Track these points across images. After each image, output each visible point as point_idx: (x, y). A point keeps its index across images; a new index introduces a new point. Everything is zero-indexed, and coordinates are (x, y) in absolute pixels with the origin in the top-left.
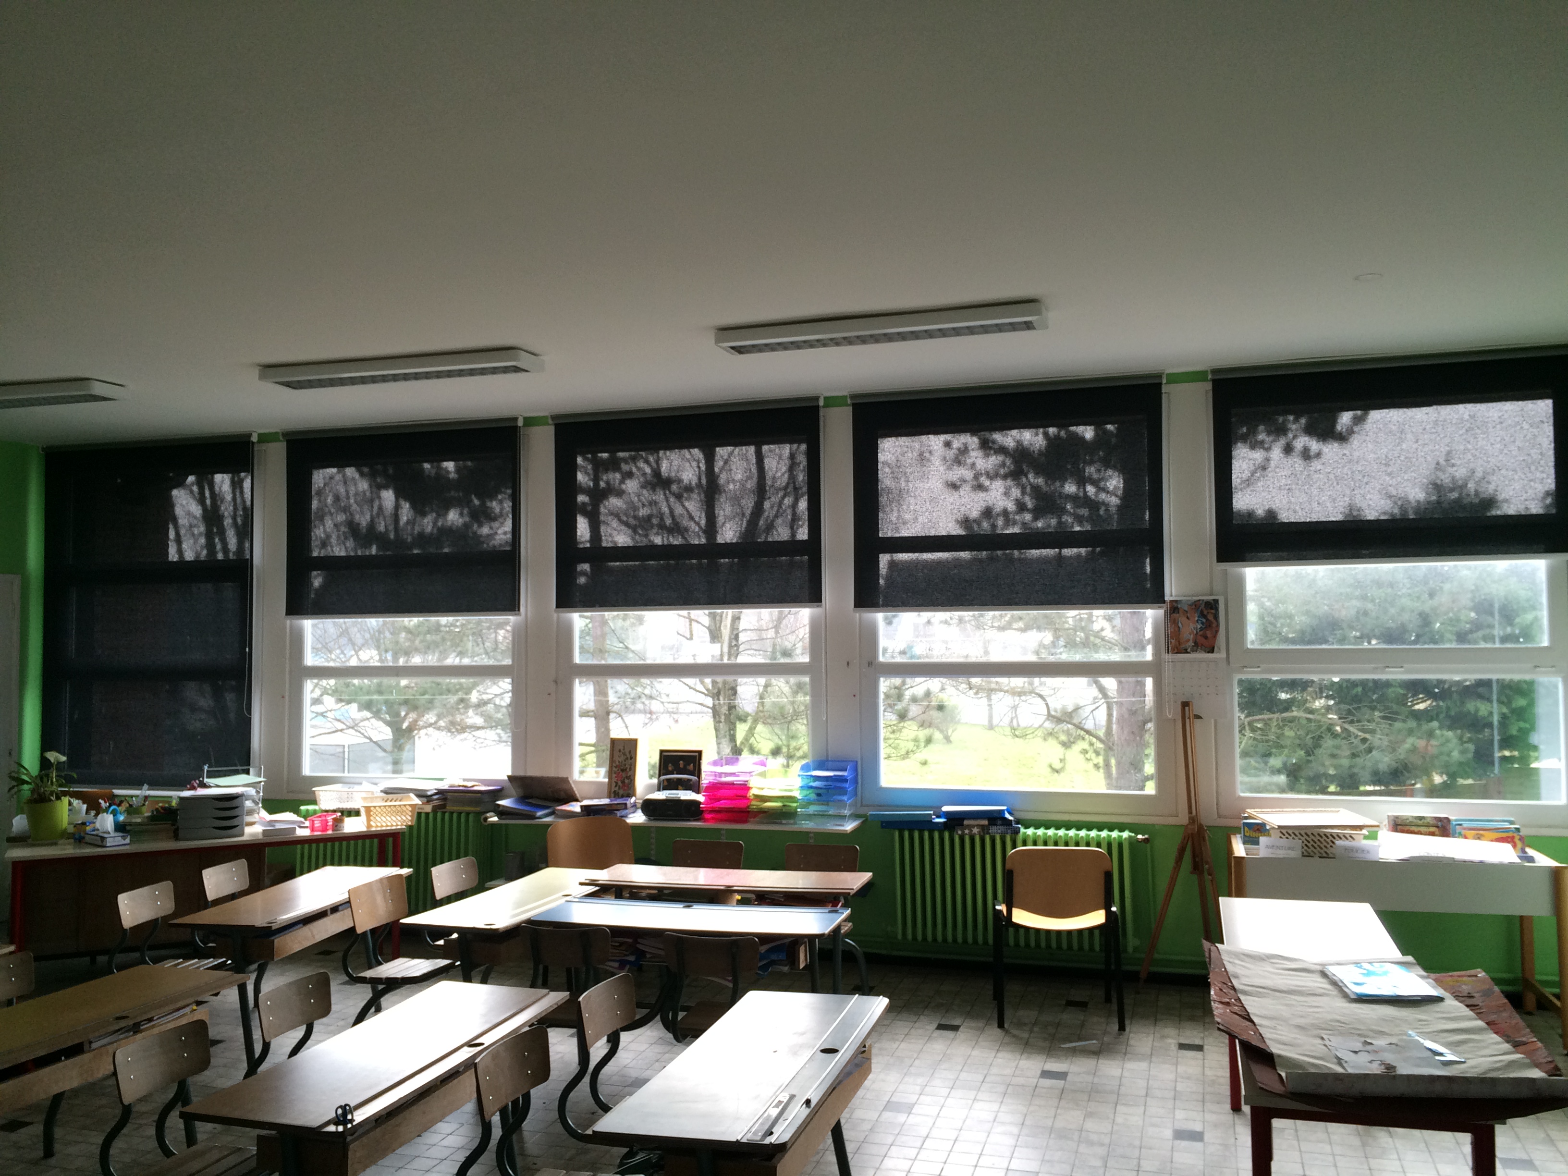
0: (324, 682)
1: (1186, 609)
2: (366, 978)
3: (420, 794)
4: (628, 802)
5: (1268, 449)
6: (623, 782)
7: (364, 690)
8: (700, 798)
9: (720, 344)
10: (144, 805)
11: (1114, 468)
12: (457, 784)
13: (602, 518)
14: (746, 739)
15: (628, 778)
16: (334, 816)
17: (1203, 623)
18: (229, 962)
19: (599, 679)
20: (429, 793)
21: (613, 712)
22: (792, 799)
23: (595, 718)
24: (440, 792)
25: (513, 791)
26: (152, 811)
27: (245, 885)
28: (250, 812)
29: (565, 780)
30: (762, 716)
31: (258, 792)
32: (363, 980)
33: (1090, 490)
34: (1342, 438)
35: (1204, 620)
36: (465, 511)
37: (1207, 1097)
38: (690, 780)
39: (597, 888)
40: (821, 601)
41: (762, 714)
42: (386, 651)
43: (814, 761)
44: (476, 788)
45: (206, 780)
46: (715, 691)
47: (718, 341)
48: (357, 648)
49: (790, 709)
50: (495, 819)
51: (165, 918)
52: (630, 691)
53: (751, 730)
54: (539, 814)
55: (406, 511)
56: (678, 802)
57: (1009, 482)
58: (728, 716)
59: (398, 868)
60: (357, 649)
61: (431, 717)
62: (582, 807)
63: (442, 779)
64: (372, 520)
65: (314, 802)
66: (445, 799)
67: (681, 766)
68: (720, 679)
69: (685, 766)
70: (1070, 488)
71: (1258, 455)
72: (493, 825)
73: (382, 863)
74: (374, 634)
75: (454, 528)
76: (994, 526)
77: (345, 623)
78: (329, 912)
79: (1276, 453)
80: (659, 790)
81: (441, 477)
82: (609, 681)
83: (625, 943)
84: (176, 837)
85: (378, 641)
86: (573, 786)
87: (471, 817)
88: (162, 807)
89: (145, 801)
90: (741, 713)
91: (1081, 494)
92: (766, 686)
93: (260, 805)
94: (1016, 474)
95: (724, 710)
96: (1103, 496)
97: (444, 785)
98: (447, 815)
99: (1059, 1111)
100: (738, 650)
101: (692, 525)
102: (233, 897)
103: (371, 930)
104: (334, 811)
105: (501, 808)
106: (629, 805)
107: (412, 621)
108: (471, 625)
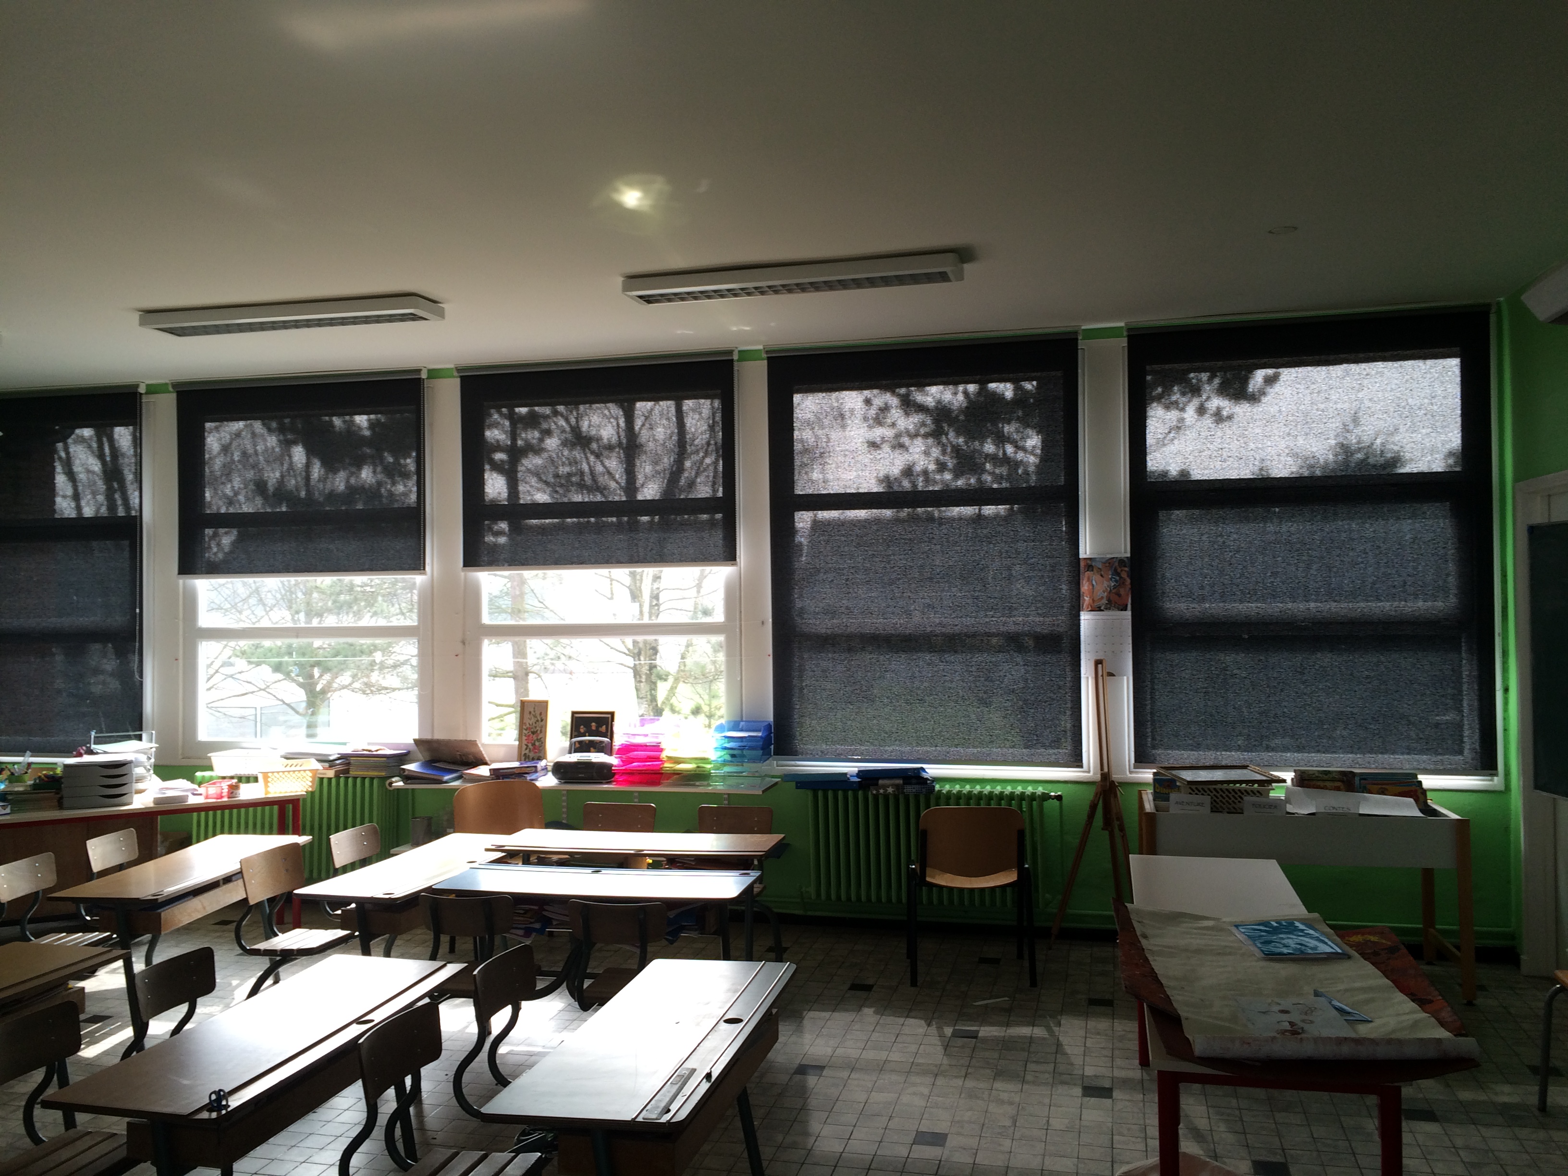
0: (232, 643)
1: (1100, 567)
2: (259, 950)
3: (322, 759)
4: (538, 765)
5: (1183, 410)
6: (534, 745)
7: (274, 651)
8: (613, 760)
9: (628, 293)
10: (26, 773)
11: (1033, 427)
12: (360, 748)
13: (519, 475)
14: (668, 699)
15: (539, 740)
16: (229, 783)
17: (1116, 581)
18: (115, 936)
19: (517, 639)
20: (331, 758)
21: (531, 672)
22: (704, 760)
23: (514, 678)
24: (343, 757)
25: (420, 756)
26: (35, 780)
27: (135, 855)
28: (139, 779)
29: (474, 743)
30: (684, 675)
31: (149, 758)
32: (257, 952)
33: (1010, 449)
34: (1254, 399)
35: (1118, 578)
36: (379, 469)
37: (1116, 1052)
38: (601, 742)
39: (504, 854)
40: (735, 560)
41: (682, 674)
42: (297, 612)
43: (729, 722)
44: (379, 752)
45: (93, 746)
46: (636, 651)
47: (626, 288)
48: (268, 609)
49: (710, 668)
50: (401, 784)
51: (46, 891)
52: (549, 651)
53: (673, 689)
54: (446, 778)
55: (317, 470)
56: (589, 765)
57: (930, 441)
58: (649, 676)
59: (297, 836)
60: (268, 611)
61: (345, 678)
62: (490, 770)
63: (345, 744)
64: (282, 476)
65: (210, 768)
66: (349, 764)
67: (594, 728)
68: (640, 638)
69: (597, 728)
70: (989, 448)
71: (1173, 415)
72: (398, 790)
73: (282, 831)
74: (285, 595)
75: (367, 486)
76: (914, 485)
77: (255, 582)
78: (221, 883)
79: (1190, 413)
80: (570, 753)
81: (351, 432)
82: (528, 641)
83: (530, 910)
84: (61, 806)
85: (290, 601)
86: (482, 749)
87: (375, 782)
88: (45, 775)
89: (28, 769)
90: (662, 673)
91: (1001, 454)
92: (688, 646)
93: (152, 772)
94: (937, 434)
95: (645, 670)
96: (1020, 456)
97: (348, 750)
98: (350, 780)
99: (970, 1070)
100: (658, 609)
101: (613, 485)
102: (120, 867)
103: (268, 899)
104: (232, 778)
105: (406, 773)
106: (539, 768)
107: (325, 581)
108: (386, 586)
